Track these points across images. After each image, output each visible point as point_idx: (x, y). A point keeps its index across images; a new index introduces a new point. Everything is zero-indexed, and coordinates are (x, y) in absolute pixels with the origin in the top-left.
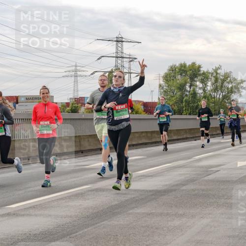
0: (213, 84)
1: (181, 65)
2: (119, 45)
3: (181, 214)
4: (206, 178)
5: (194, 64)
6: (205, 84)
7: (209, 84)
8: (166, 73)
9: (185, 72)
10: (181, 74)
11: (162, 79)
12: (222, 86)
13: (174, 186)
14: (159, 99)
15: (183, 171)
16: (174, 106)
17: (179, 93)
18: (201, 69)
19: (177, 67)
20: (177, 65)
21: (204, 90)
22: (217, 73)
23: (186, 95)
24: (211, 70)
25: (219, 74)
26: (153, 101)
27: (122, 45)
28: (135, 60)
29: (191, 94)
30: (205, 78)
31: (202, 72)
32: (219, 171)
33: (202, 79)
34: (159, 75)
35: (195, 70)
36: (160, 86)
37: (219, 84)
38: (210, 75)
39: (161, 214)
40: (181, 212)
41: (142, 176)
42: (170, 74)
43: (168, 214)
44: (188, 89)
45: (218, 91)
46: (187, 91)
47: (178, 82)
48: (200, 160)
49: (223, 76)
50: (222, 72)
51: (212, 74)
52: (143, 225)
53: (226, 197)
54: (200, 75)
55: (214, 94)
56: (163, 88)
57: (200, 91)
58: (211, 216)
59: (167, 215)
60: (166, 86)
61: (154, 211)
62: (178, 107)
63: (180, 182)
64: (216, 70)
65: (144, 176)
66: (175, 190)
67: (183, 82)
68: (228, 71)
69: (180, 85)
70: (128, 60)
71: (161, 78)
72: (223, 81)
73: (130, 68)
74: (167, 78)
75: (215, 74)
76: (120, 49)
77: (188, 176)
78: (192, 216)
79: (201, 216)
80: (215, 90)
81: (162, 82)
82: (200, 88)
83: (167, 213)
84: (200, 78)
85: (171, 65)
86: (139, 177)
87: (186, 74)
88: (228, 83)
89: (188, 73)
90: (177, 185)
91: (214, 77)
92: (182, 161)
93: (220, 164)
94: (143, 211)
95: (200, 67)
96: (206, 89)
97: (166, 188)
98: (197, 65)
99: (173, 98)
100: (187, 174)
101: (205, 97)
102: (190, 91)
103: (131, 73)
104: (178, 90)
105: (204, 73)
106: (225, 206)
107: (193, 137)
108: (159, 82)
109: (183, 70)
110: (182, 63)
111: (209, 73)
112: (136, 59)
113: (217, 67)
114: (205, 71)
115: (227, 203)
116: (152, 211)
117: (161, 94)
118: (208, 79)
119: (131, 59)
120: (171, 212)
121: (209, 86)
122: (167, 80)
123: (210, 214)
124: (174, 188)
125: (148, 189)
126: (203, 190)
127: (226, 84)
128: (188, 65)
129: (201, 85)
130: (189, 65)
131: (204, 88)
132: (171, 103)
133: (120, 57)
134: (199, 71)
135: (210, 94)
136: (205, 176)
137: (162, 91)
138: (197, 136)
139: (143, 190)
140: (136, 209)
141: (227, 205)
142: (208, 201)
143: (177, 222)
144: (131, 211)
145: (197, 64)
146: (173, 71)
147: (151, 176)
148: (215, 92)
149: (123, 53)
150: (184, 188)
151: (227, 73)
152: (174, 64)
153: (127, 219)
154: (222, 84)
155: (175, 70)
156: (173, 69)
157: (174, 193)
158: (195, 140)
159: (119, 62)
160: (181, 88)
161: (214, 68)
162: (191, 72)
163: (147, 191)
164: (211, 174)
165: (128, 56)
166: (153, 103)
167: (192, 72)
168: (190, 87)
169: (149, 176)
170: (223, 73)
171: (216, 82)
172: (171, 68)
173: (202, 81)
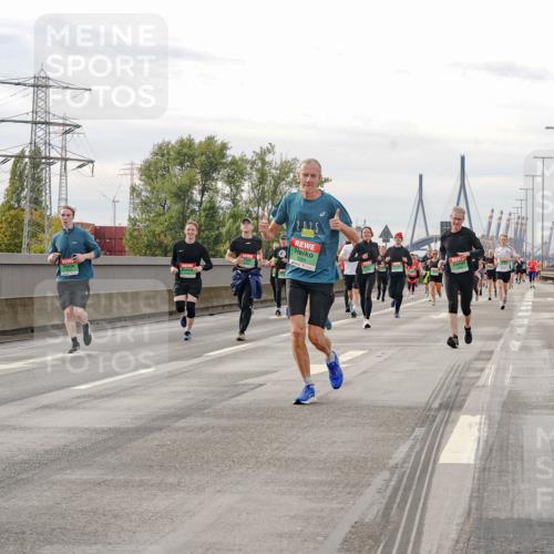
0: (253, 187)
1: (182, 143)
2: (41, 95)
3: (171, 484)
4: (233, 402)
5: (211, 140)
6: (237, 188)
7: (246, 186)
8: (146, 161)
9: (192, 158)
10: (181, 164)
11: (137, 174)
12: (274, 192)
13: (157, 419)
14: (130, 219)
15: (180, 385)
16: (165, 236)
17: (177, 207)
18: (228, 152)
19: (173, 147)
20: (173, 142)
21: (234, 201)
22: (264, 163)
23: (193, 211)
24: (249, 156)
25: (270, 164)
26: (117, 225)
27: (47, 96)
28: (77, 130)
29: (205, 210)
30: (236, 172)
31: (230, 159)
32: (261, 385)
33: (229, 176)
34: (132, 164)
35: (214, 154)
36: (133, 189)
37: (268, 186)
38: (248, 166)
39: (127, 484)
40: (171, 479)
41: (84, 396)
42: (156, 163)
43: (142, 484)
44: (197, 197)
45: (265, 202)
46: (194, 202)
47: (174, 180)
48: (220, 360)
49: (276, 169)
50: (274, 159)
51: (253, 163)
52: (85, 508)
53: (275, 445)
54: (225, 165)
55: (256, 209)
56: (139, 195)
57: (226, 203)
58: (240, 488)
59: (139, 486)
60: (146, 190)
61: (109, 477)
62: (174, 239)
63: (173, 410)
64: (262, 155)
65: (89, 396)
66: (160, 429)
67: (185, 181)
68: (289, 158)
69: (180, 188)
70: (60, 129)
71: (136, 172)
72: (278, 180)
73: (64, 148)
74: (150, 171)
75: (260, 164)
76: (41, 104)
77: (190, 396)
78: (197, 488)
79: (218, 488)
80: (260, 200)
81: (137, 182)
82: (225, 196)
83: (141, 481)
84: (224, 172)
85: (160, 142)
86: (78, 397)
87: (193, 163)
88: (290, 184)
89: (197, 161)
90: (165, 417)
91: (257, 170)
92: (179, 362)
93: (265, 369)
94: (86, 477)
95: (224, 147)
96: (238, 197)
97: (139, 423)
98: (219, 142)
99: (162, 218)
100: (189, 392)
101: (234, 216)
102: (201, 203)
103: (66, 160)
104: (175, 199)
105: (234, 162)
106: (274, 466)
107: (207, 308)
108: (132, 179)
109: (185, 155)
110: (184, 138)
111: (246, 161)
112: (78, 126)
113: (264, 147)
114: (238, 156)
115: (278, 460)
116: (106, 477)
117: (135, 209)
118: (242, 174)
119: (68, 128)
120: (149, 477)
121: (247, 191)
122: (149, 177)
123: (238, 483)
124: (158, 423)
125: (98, 426)
126: (224, 429)
127: (283, 187)
128: (197, 141)
129: (227, 190)
130: (201, 143)
131: (235, 196)
132: (158, 230)
133: (43, 123)
134: (223, 156)
135: (248, 211)
136: (231, 397)
137: (138, 201)
138: (215, 304)
139: (87, 429)
140: (68, 471)
141: (278, 463)
142: (236, 454)
143: (162, 502)
144: (58, 477)
145: (219, 140)
146: (163, 156)
147: (108, 396)
148: (259, 205)
149: (48, 113)
150: (181, 423)
151: (286, 162)
152: (166, 140)
153: (49, 494)
154: (276, 185)
155: (168, 153)
156: (162, 151)
157: (157, 435)
158: (211, 315)
159: (40, 133)
160: (182, 194)
161: (258, 151)
162: (204, 158)
163: (95, 430)
164: (244, 392)
165: (61, 121)
166: (116, 228)
167: (207, 159)
168: (202, 192)
169: (103, 397)
170: (279, 163)
171: (261, 183)
172: (160, 148)
173: (230, 181)
